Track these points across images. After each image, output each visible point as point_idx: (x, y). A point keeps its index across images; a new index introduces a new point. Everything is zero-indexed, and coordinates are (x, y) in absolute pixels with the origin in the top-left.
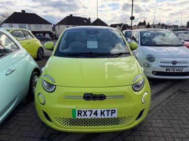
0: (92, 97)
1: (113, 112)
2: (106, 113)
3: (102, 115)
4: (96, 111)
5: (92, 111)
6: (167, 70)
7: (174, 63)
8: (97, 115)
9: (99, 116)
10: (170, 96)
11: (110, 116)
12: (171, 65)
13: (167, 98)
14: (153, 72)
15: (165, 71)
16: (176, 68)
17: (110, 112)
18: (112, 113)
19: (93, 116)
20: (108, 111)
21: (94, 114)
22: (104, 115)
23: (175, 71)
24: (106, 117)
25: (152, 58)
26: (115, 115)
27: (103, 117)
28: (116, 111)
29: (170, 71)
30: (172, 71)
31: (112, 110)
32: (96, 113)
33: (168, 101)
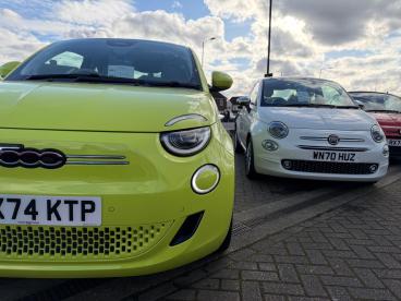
0: (22, 157)
1: (88, 207)
2: (63, 210)
3: (53, 215)
4: (33, 203)
5: (18, 202)
6: (315, 156)
7: (333, 139)
8: (34, 214)
9: (42, 220)
10: (319, 216)
11: (77, 223)
12: (326, 144)
13: (309, 220)
14: (283, 161)
15: (312, 159)
16: (337, 153)
17: (77, 209)
18: (84, 211)
19: (23, 219)
20: (71, 203)
21: (27, 212)
22: (59, 219)
23: (336, 160)
24: (65, 222)
25: (281, 129)
26: (94, 220)
27: (54, 222)
28: (98, 207)
29: (325, 160)
30: (329, 160)
31: (84, 203)
32: (32, 210)
33: (310, 224)
